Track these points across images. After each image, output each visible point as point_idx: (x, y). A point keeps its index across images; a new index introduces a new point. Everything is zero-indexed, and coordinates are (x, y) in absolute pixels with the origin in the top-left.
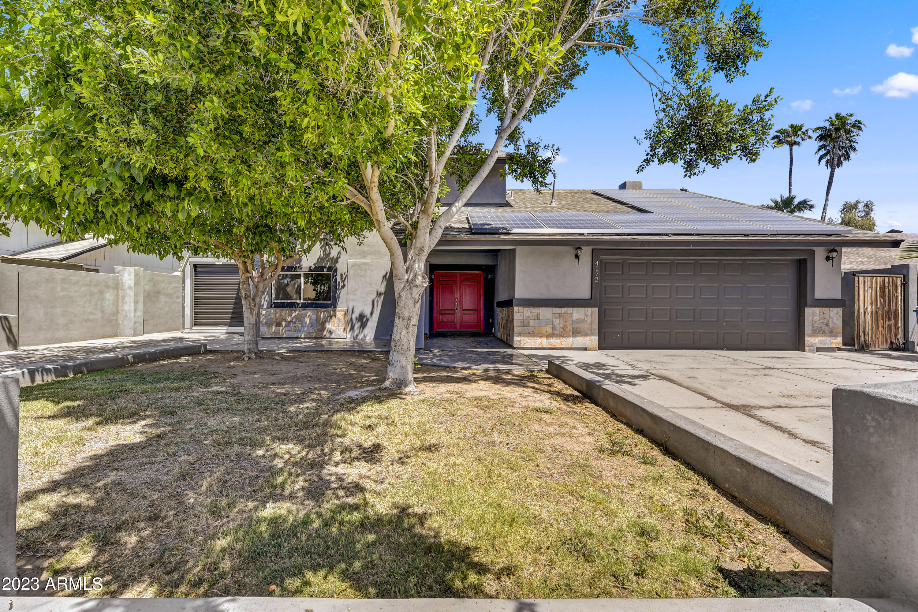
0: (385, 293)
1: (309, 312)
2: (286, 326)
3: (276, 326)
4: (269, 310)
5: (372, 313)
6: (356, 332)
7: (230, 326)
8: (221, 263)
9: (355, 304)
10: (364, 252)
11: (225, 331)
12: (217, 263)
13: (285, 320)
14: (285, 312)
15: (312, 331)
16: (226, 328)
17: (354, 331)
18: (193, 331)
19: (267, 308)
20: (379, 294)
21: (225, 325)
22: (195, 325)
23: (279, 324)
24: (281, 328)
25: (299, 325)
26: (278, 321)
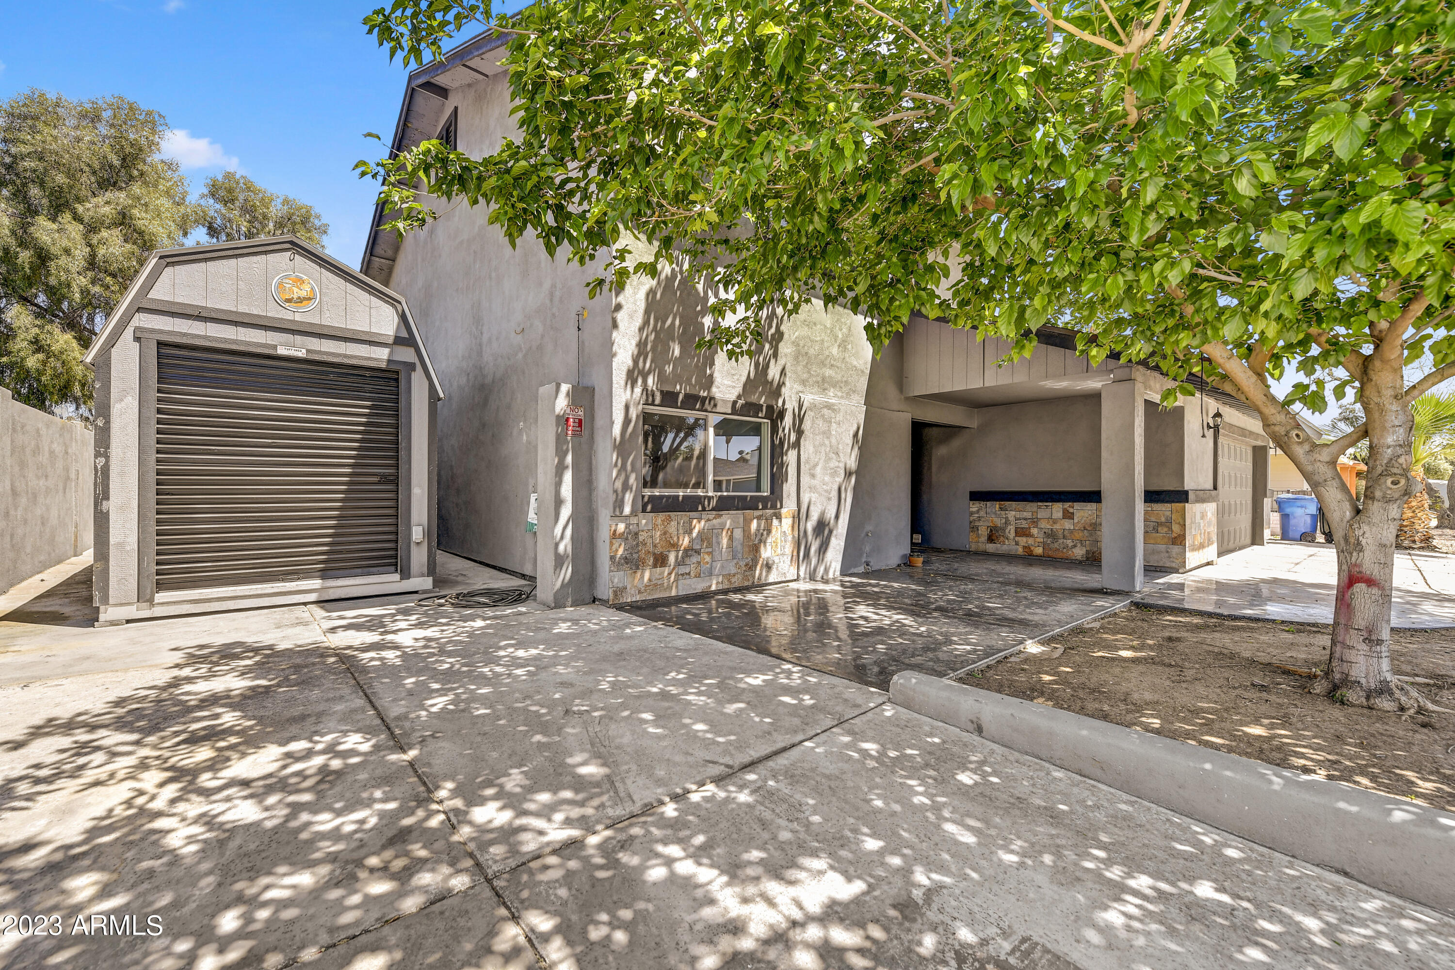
0: (858, 472)
1: (728, 519)
2: (678, 564)
3: (655, 566)
4: (634, 520)
5: (837, 517)
6: (814, 561)
7: (324, 574)
8: (301, 354)
9: (814, 497)
10: (824, 379)
11: (313, 597)
12: (282, 351)
13: (675, 546)
14: (676, 521)
15: (733, 570)
16: (316, 583)
17: (809, 563)
18: (158, 611)
19: (634, 513)
20: (848, 474)
21: (306, 575)
22: (160, 586)
23: (660, 560)
24: (666, 571)
25: (708, 558)
26: (658, 551)
